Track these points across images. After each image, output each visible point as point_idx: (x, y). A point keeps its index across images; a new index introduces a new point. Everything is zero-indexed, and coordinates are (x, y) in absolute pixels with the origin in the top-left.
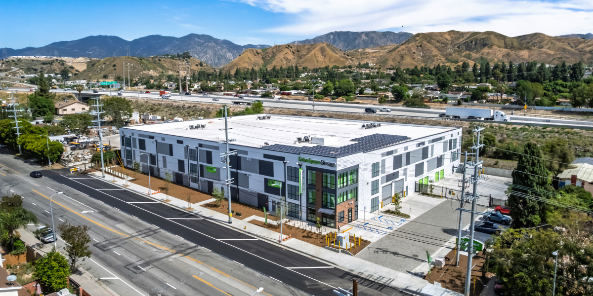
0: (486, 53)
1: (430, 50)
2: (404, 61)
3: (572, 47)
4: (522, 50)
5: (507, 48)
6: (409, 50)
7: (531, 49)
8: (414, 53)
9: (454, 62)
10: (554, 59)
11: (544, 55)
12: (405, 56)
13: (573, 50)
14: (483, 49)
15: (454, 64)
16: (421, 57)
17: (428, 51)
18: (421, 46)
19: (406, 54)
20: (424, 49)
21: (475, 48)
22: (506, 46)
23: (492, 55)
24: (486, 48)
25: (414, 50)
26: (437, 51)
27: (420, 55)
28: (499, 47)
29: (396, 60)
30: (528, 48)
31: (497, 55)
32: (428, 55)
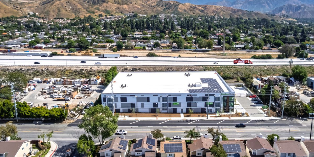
0: (106, 6)
1: (75, 5)
2: (61, 12)
3: (144, 3)
4: (124, 5)
5: (116, 4)
6: (62, 5)
7: (128, 5)
8: (66, 7)
9: (92, 13)
10: (142, 11)
11: (136, 8)
12: (60, 9)
13: (145, 4)
14: (103, 4)
15: (92, 14)
16: (71, 9)
17: (74, 6)
18: (69, 2)
19: (61, 8)
20: (71, 4)
21: (98, 3)
22: (115, 2)
23: (109, 8)
24: (105, 3)
25: (65, 5)
26: (80, 6)
27: (69, 8)
28: (112, 3)
29: (55, 12)
30: (127, 4)
31: (112, 8)
32: (75, 8)
